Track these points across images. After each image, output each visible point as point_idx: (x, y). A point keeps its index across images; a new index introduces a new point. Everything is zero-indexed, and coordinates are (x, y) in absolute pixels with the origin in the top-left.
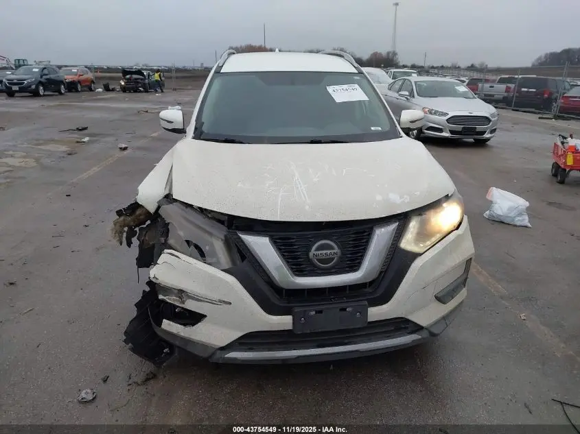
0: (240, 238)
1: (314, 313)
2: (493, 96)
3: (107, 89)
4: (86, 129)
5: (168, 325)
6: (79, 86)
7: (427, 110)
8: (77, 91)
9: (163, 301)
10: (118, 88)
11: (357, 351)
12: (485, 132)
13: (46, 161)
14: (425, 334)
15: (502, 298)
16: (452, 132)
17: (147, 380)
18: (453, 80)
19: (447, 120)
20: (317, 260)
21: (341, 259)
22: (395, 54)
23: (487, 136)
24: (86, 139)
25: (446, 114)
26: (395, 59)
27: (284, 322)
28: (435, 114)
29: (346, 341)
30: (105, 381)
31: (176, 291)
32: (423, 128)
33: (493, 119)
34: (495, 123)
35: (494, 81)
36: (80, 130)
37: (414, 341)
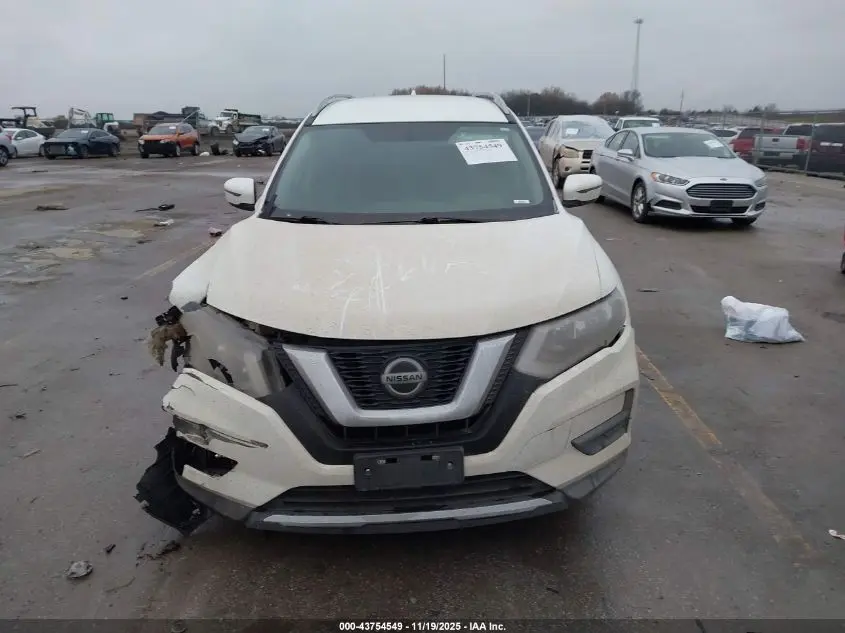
0: (285, 354)
1: (384, 461)
2: (777, 154)
3: (216, 152)
4: (172, 207)
5: (190, 473)
6: (178, 148)
7: (657, 176)
8: (175, 156)
9: (182, 440)
10: (231, 150)
11: (452, 519)
12: (747, 208)
13: (106, 252)
14: (557, 498)
15: (712, 452)
16: (695, 208)
17: (165, 552)
18: (703, 132)
19: (687, 191)
20: (393, 386)
21: (427, 386)
22: (636, 94)
23: (749, 213)
24: (169, 222)
25: (685, 182)
26: (636, 101)
27: (341, 474)
28: (669, 181)
29: (438, 504)
30: (109, 551)
31: (198, 428)
32: (652, 203)
33: (758, 188)
34: (763, 194)
35: (780, 132)
36: (164, 209)
37: (540, 508)
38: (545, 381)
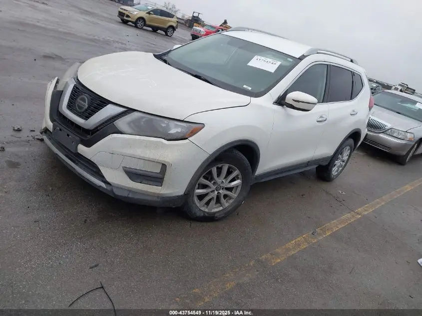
1: (59, 129)
14: (109, 188)
20: (78, 104)
30: (31, 131)
37: (100, 186)
38: (121, 133)
